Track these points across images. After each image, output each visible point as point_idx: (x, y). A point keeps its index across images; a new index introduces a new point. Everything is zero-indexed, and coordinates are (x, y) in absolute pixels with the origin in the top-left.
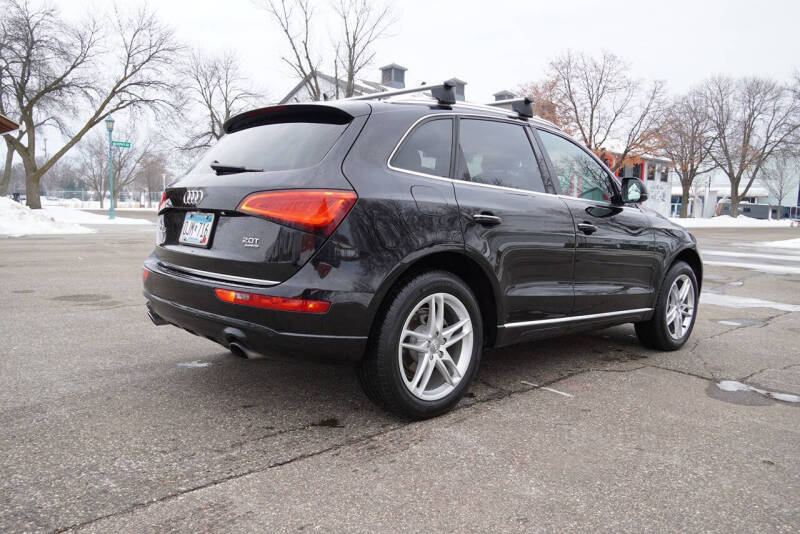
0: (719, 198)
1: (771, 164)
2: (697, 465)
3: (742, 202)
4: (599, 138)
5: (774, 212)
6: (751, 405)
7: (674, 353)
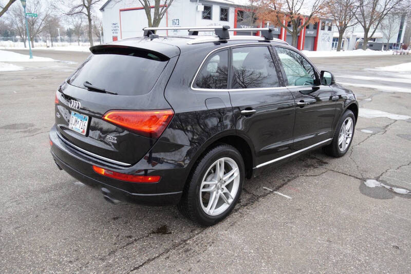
0: (357, 39)
1: (386, 22)
2: (359, 253)
3: (369, 41)
4: (297, 8)
5: (385, 46)
6: (383, 198)
7: (341, 159)
